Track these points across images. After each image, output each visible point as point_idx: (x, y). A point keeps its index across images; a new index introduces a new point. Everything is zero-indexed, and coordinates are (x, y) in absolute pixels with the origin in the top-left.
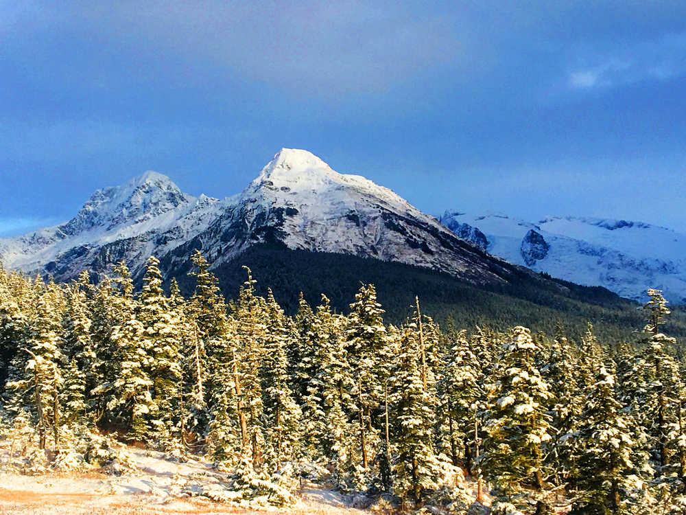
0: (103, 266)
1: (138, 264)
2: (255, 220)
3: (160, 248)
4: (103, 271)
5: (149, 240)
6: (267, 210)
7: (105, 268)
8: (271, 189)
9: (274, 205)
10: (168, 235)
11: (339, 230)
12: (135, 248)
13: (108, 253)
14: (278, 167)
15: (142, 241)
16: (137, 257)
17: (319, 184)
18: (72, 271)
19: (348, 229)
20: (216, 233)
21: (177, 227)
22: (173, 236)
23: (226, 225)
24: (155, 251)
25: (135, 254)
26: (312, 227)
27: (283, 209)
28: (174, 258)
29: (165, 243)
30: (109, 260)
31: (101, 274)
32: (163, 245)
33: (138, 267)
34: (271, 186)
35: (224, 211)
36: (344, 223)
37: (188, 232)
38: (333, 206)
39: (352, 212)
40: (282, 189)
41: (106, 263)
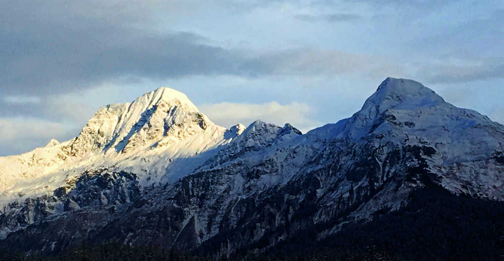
0: (187, 200)
1: (229, 200)
2: (386, 159)
3: (252, 182)
4: (187, 206)
5: (237, 173)
6: (400, 147)
7: (190, 202)
8: (395, 124)
9: (407, 144)
10: (260, 168)
11: (491, 173)
12: (222, 181)
13: (190, 186)
14: (387, 99)
15: (228, 174)
16: (227, 191)
17: (445, 119)
18: (152, 204)
19: (500, 172)
20: (335, 171)
21: (270, 160)
22: (265, 170)
23: (346, 162)
24: (247, 186)
25: (223, 188)
26: (459, 169)
27: (419, 148)
28: (286, 196)
29: (258, 177)
30: (193, 194)
31: (185, 209)
32: (255, 180)
33: (231, 203)
34: (394, 121)
35: (321, 143)
36: (493, 166)
37: (282, 166)
38: (474, 146)
39: (499, 153)
40: (406, 124)
41: (190, 197)
